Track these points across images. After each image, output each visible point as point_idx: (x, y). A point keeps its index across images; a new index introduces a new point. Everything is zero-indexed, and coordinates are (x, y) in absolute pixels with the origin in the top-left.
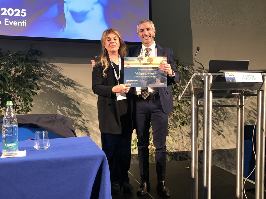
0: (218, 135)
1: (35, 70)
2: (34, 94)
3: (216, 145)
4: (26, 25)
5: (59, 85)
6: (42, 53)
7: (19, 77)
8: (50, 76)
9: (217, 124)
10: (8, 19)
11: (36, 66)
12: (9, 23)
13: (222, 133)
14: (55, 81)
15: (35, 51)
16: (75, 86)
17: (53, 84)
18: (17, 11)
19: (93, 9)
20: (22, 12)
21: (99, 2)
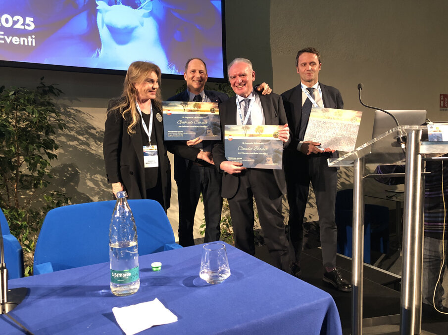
2: (52, 157)
4: (34, 44)
6: (60, 91)
8: (74, 128)
10: (2, 33)
12: (4, 39)
14: (82, 135)
15: (49, 87)
17: (78, 140)
18: (18, 20)
19: (142, 24)
20: (27, 22)
21: (151, 14)
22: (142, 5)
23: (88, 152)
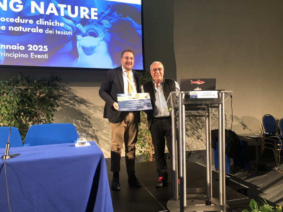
0: (197, 139)
1: (55, 92)
2: (54, 110)
3: (196, 147)
4: (47, 58)
5: (74, 103)
6: (60, 79)
7: (43, 97)
8: (67, 97)
9: (196, 131)
10: (33, 53)
11: (56, 89)
12: (34, 56)
13: (201, 138)
14: (71, 100)
15: (55, 77)
16: (87, 104)
17: (69, 103)
18: (41, 47)
19: (99, 45)
20: (44, 48)
21: (104, 39)
22: (99, 36)
23: (74, 108)
